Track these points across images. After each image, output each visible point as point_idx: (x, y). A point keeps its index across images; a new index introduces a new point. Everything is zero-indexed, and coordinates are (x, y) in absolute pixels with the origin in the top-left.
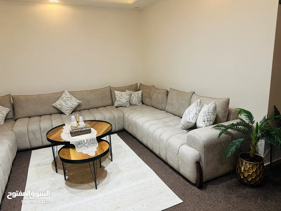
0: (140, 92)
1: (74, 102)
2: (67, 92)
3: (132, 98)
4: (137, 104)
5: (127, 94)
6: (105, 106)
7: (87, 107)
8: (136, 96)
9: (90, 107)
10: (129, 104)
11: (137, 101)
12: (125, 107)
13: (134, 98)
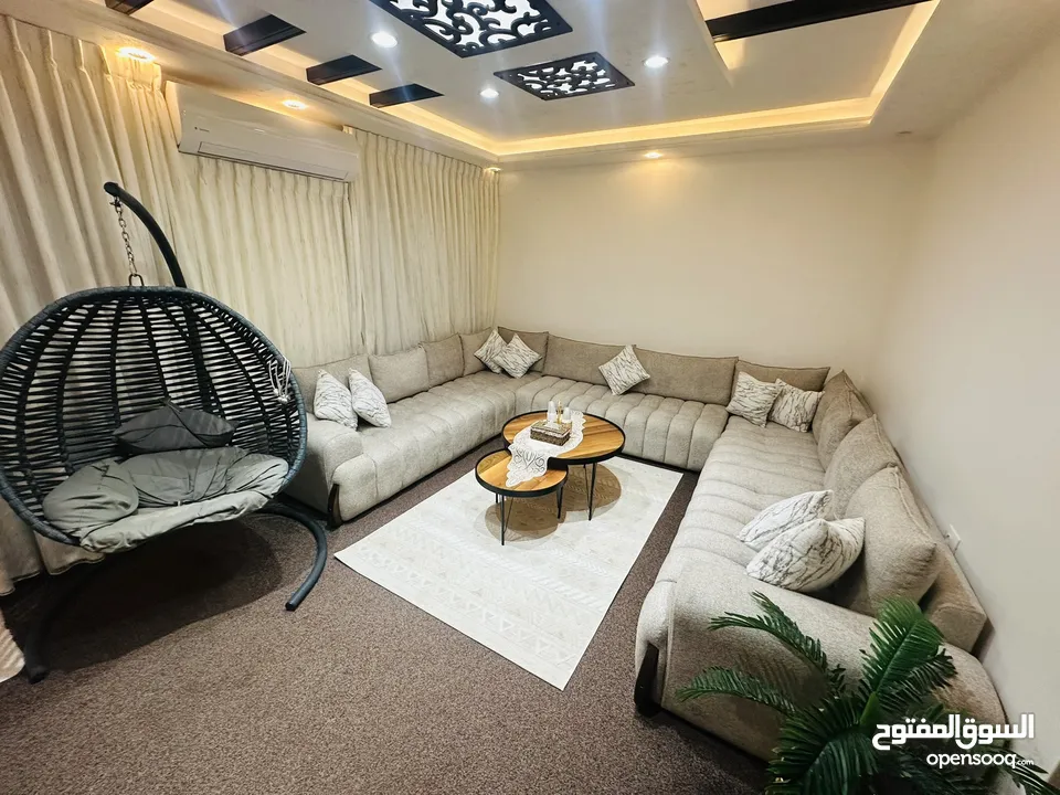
0: (815, 395)
1: (635, 373)
2: (629, 350)
3: (780, 404)
4: (789, 425)
5: (767, 391)
6: (705, 400)
7: (662, 392)
8: (796, 402)
9: (668, 393)
10: (765, 418)
11: (792, 416)
12: (750, 420)
13: (787, 409)
